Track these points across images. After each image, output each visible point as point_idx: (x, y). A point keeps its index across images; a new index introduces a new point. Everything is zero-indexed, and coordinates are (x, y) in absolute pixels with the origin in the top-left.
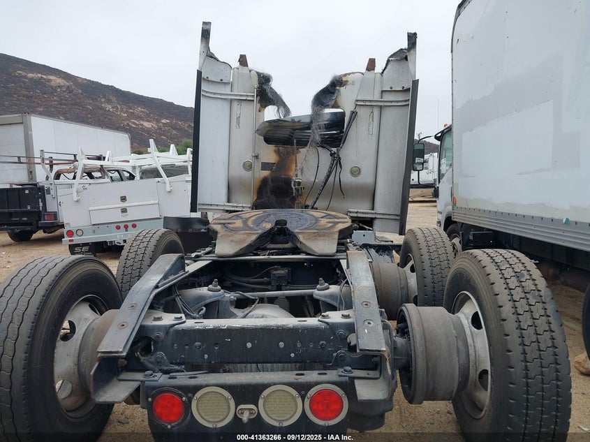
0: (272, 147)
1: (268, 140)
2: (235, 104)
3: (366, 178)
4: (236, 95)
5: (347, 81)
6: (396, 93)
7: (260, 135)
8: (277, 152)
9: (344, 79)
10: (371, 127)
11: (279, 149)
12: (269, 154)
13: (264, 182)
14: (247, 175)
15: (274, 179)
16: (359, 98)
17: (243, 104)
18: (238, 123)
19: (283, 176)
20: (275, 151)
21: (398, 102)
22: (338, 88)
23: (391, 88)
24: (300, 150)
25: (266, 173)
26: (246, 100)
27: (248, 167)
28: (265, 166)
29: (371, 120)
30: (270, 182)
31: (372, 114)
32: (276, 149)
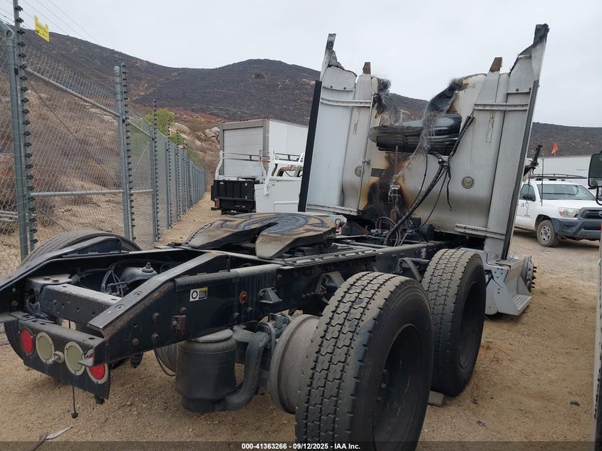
0: (384, 153)
1: (382, 146)
2: (355, 111)
3: (479, 191)
4: (357, 103)
5: (468, 84)
6: (522, 96)
8: (388, 158)
9: (464, 82)
10: (489, 135)
11: (389, 156)
12: (380, 160)
13: (373, 187)
14: (357, 180)
15: (382, 185)
16: (478, 102)
17: (362, 111)
18: (355, 130)
20: (386, 158)
22: (456, 92)
23: (517, 90)
24: (411, 157)
25: (375, 179)
26: (364, 107)
27: (359, 172)
28: (375, 172)
29: (490, 127)
30: (378, 189)
31: (492, 120)
32: (388, 155)
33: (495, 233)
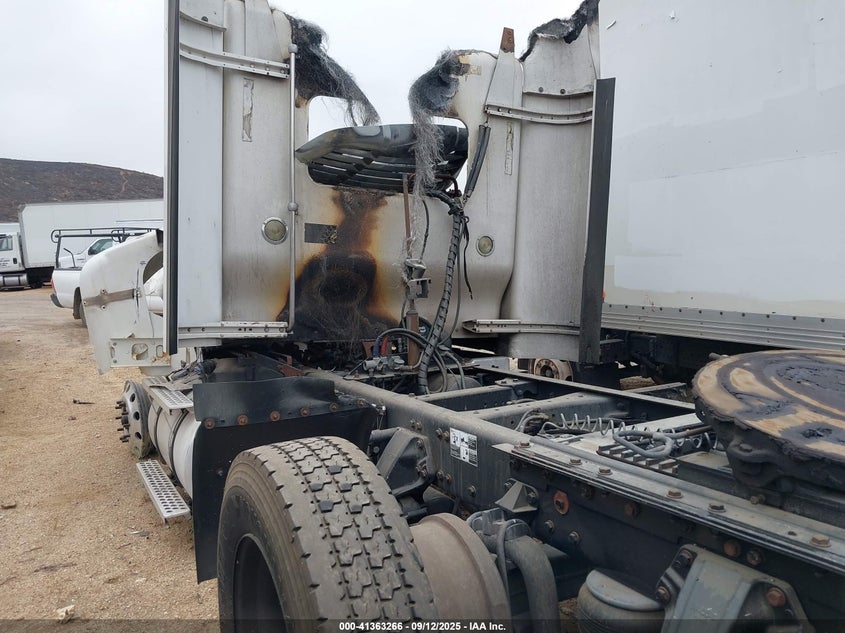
0: (327, 191)
1: (318, 174)
2: (238, 85)
3: (500, 259)
4: (243, 62)
5: (468, 65)
6: (550, 101)
7: (302, 160)
8: (340, 202)
9: (463, 60)
10: (509, 161)
11: (342, 196)
12: (321, 206)
13: (311, 268)
14: (273, 252)
15: (333, 262)
16: (490, 101)
17: (258, 85)
18: (247, 129)
19: (353, 256)
20: (334, 199)
21: (552, 116)
22: (453, 76)
23: (541, 90)
24: (387, 199)
25: (316, 249)
26: (268, 77)
27: (276, 233)
28: (314, 232)
29: (509, 148)
30: (324, 270)
31: (510, 137)
32: (336, 194)
33: (531, 325)
